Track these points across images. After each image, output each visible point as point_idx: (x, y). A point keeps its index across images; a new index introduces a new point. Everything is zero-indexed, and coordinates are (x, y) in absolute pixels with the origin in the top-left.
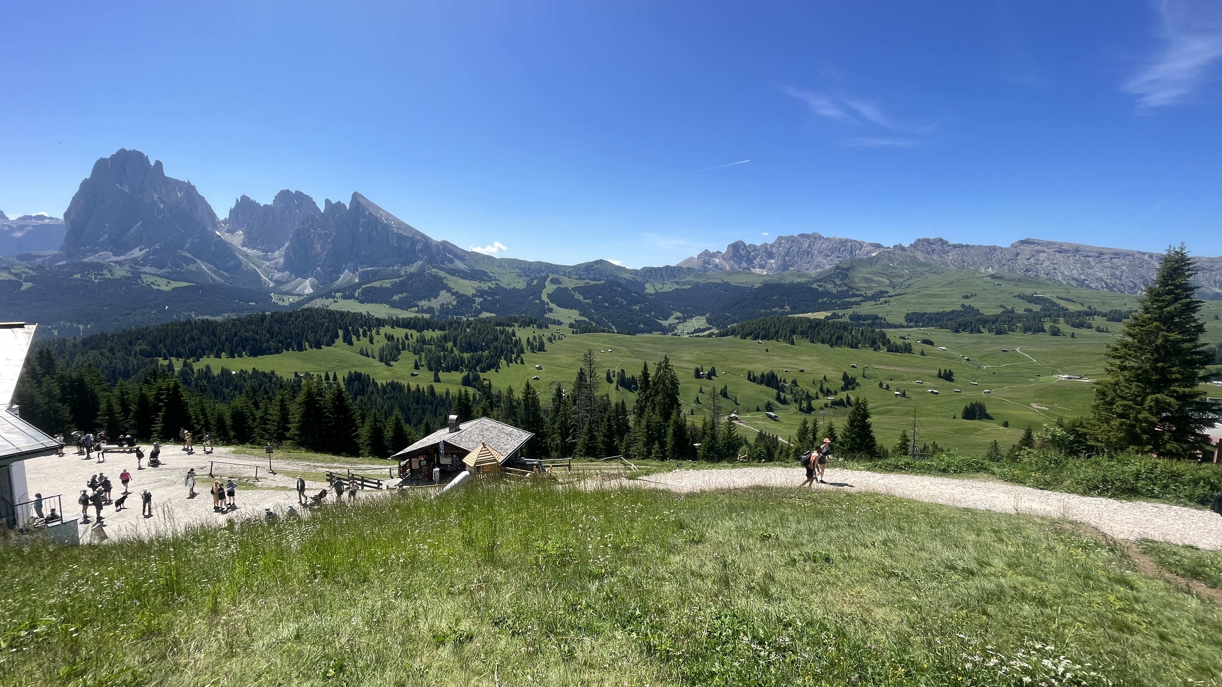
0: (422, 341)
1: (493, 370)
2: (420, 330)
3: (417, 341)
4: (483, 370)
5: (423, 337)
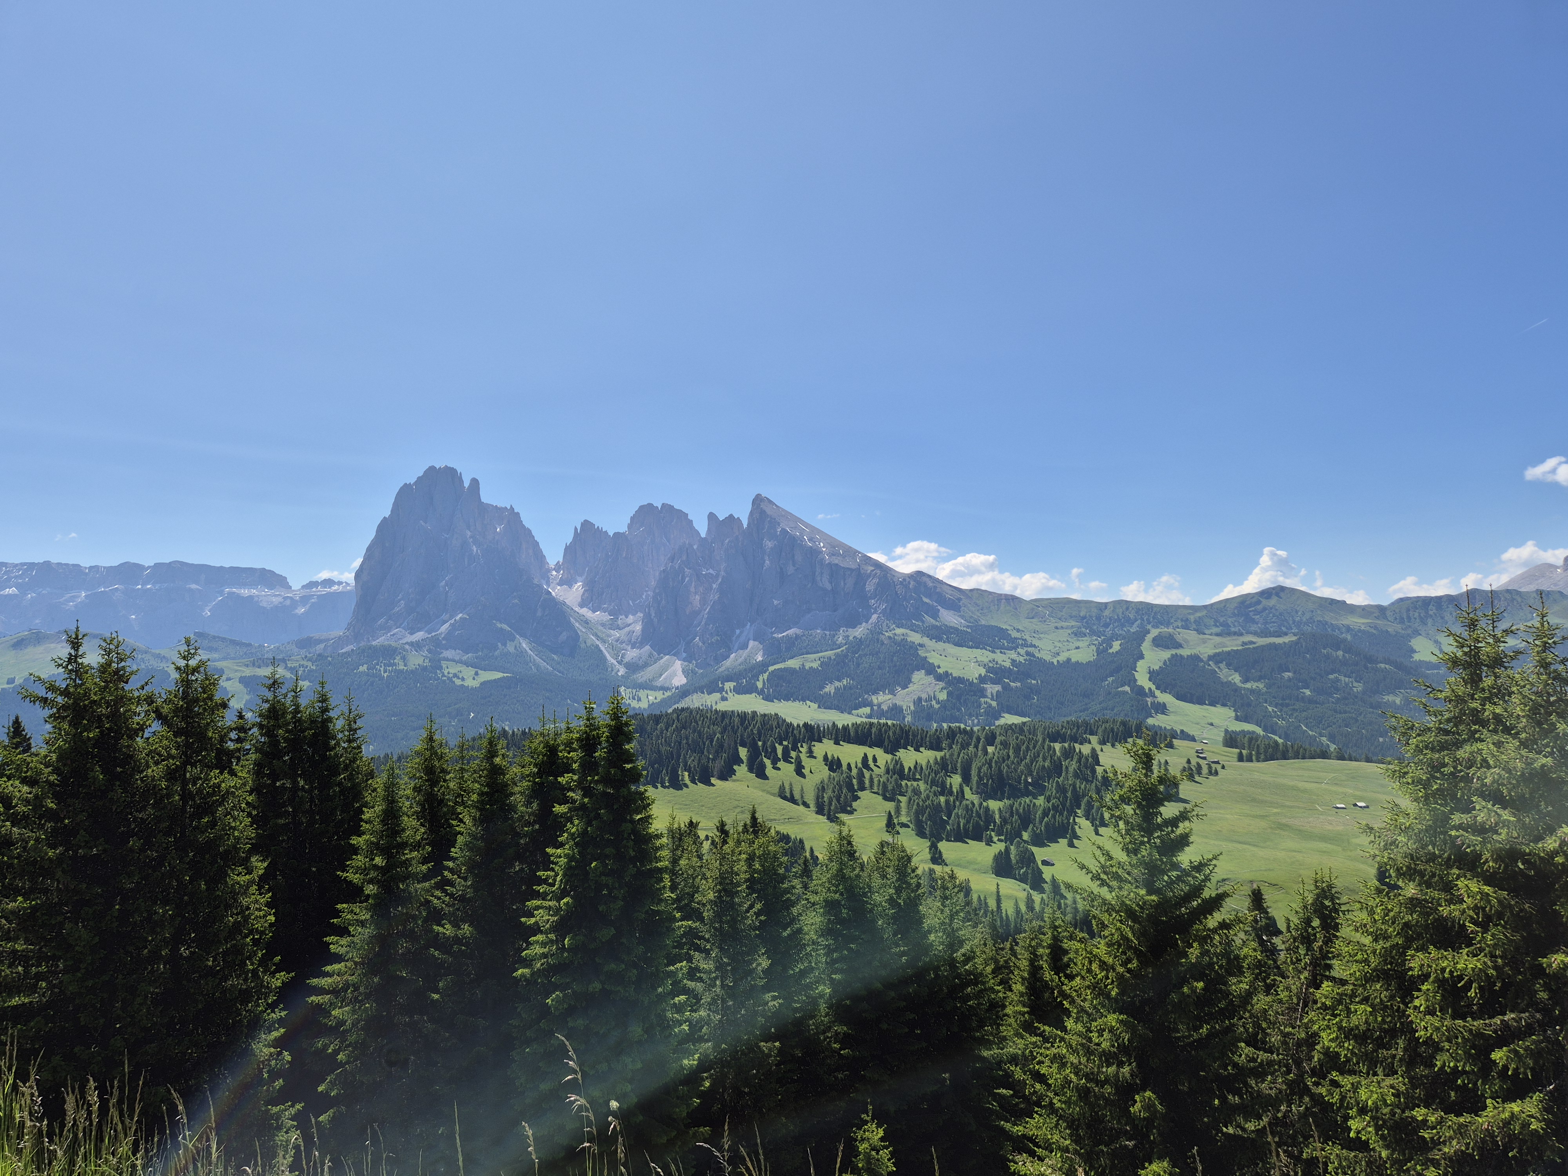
0: (897, 771)
1: (1063, 842)
2: (891, 749)
3: (888, 771)
4: (1039, 841)
5: (898, 763)
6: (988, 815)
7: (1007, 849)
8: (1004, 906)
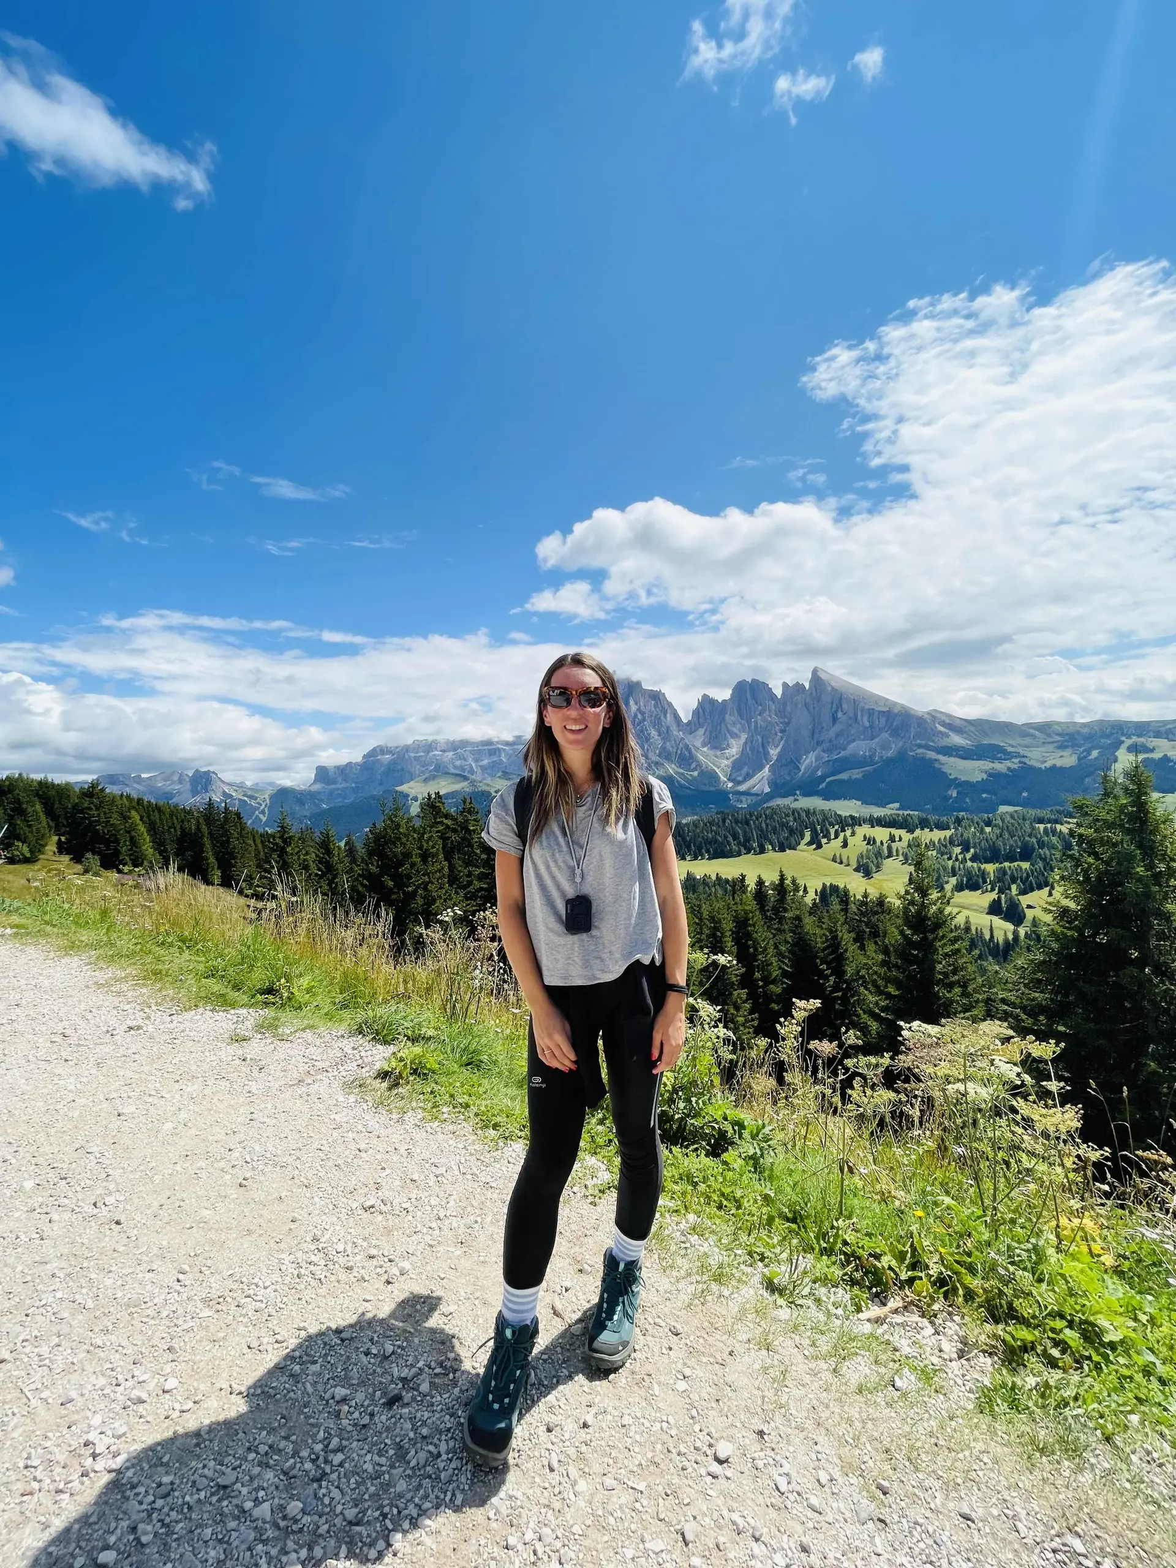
0: (917, 845)
2: (911, 831)
3: (909, 846)
5: (917, 839)
6: (983, 874)
7: (999, 898)
8: (995, 935)
